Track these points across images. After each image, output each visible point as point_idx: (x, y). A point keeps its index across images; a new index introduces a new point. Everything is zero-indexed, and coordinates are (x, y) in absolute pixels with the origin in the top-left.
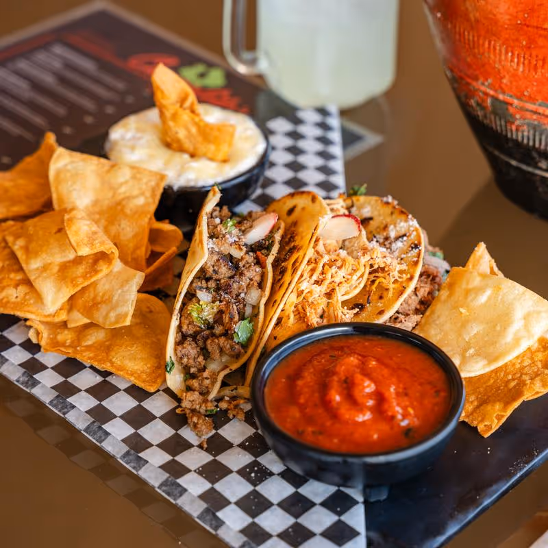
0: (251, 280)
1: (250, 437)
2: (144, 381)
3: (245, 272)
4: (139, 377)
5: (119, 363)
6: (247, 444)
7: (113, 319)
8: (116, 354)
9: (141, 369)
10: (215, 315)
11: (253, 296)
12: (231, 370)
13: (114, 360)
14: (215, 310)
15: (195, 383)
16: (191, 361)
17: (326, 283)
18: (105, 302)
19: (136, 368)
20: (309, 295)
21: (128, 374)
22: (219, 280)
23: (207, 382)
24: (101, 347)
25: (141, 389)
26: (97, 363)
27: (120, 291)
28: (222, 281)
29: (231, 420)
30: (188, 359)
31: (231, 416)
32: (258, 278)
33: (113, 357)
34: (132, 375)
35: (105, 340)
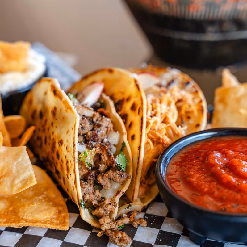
0: (107, 127)
1: (159, 235)
2: (57, 224)
3: (101, 123)
4: (52, 223)
5: (30, 218)
6: (161, 240)
7: (20, 185)
8: (24, 213)
9: (49, 217)
10: (94, 158)
11: (114, 138)
12: (123, 193)
13: (25, 218)
14: (94, 155)
15: (101, 211)
16: (92, 196)
17: (159, 114)
18: (5, 176)
19: (45, 217)
20: (154, 124)
21: (42, 223)
22: (86, 134)
23: (110, 207)
24: (8, 212)
25: (58, 230)
26: (14, 224)
27: (15, 163)
28: (89, 134)
29: (137, 228)
30: (89, 195)
31: (136, 226)
32: (111, 126)
33: (23, 216)
34: (46, 223)
35: (7, 207)
